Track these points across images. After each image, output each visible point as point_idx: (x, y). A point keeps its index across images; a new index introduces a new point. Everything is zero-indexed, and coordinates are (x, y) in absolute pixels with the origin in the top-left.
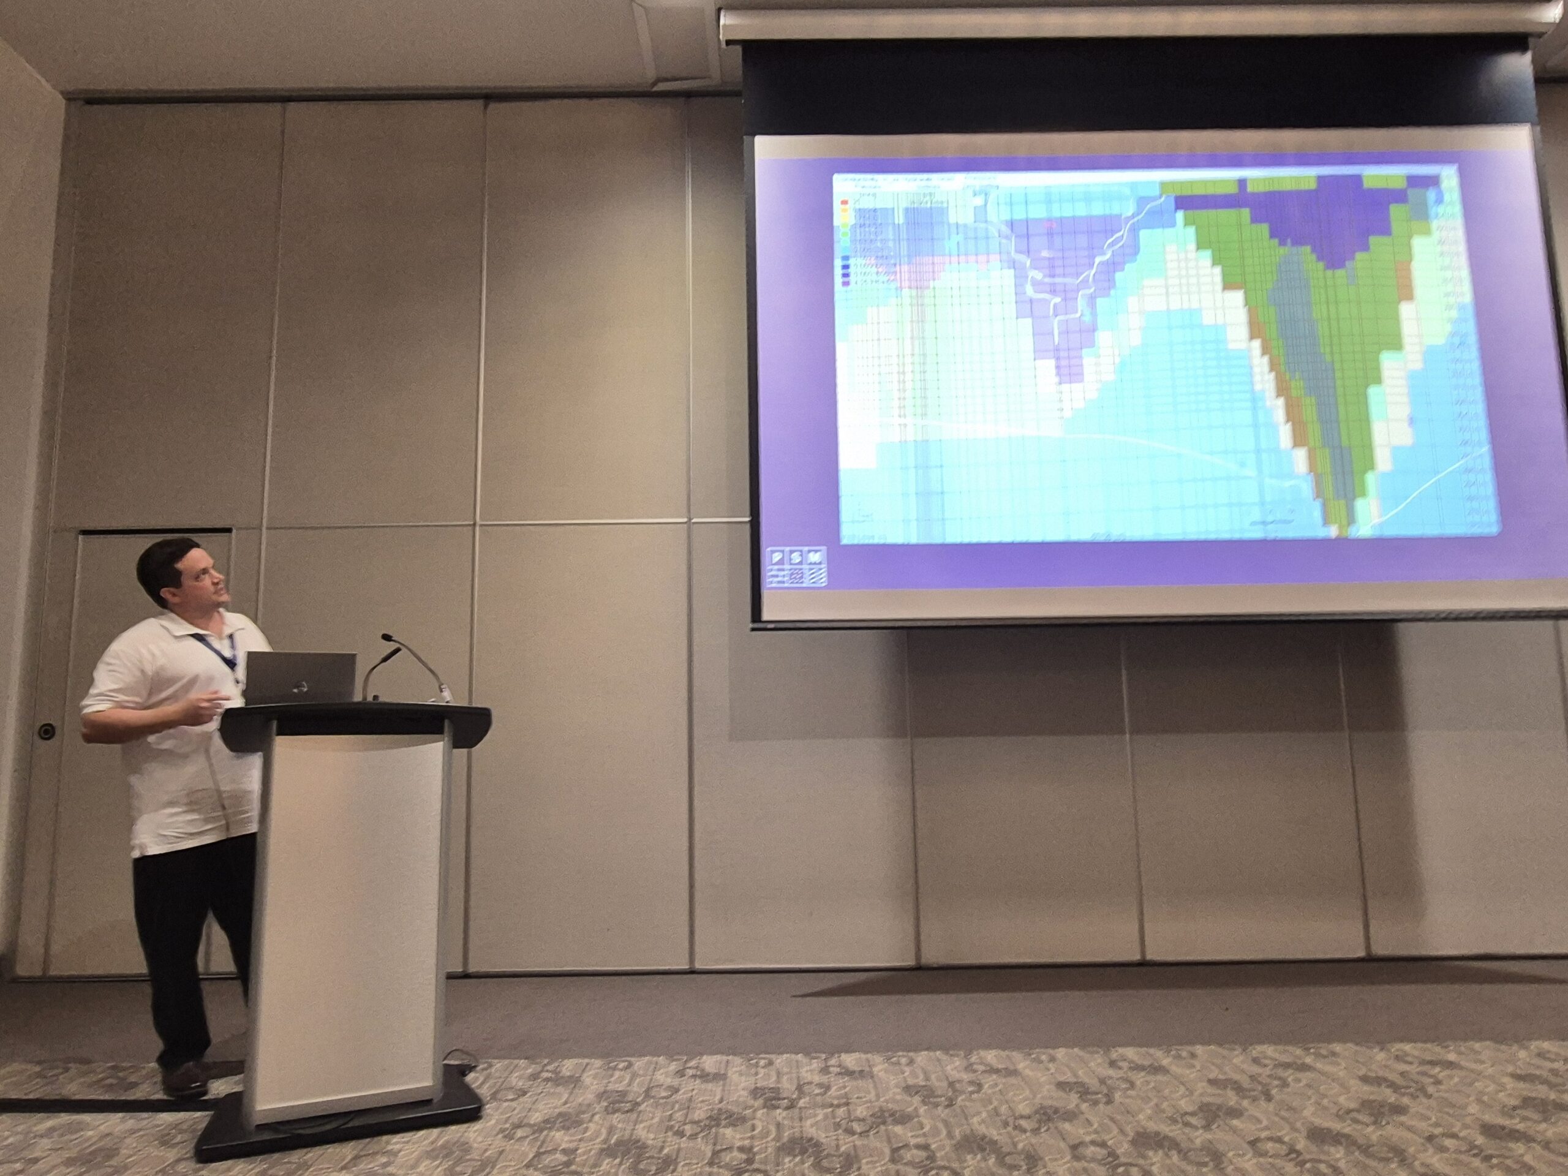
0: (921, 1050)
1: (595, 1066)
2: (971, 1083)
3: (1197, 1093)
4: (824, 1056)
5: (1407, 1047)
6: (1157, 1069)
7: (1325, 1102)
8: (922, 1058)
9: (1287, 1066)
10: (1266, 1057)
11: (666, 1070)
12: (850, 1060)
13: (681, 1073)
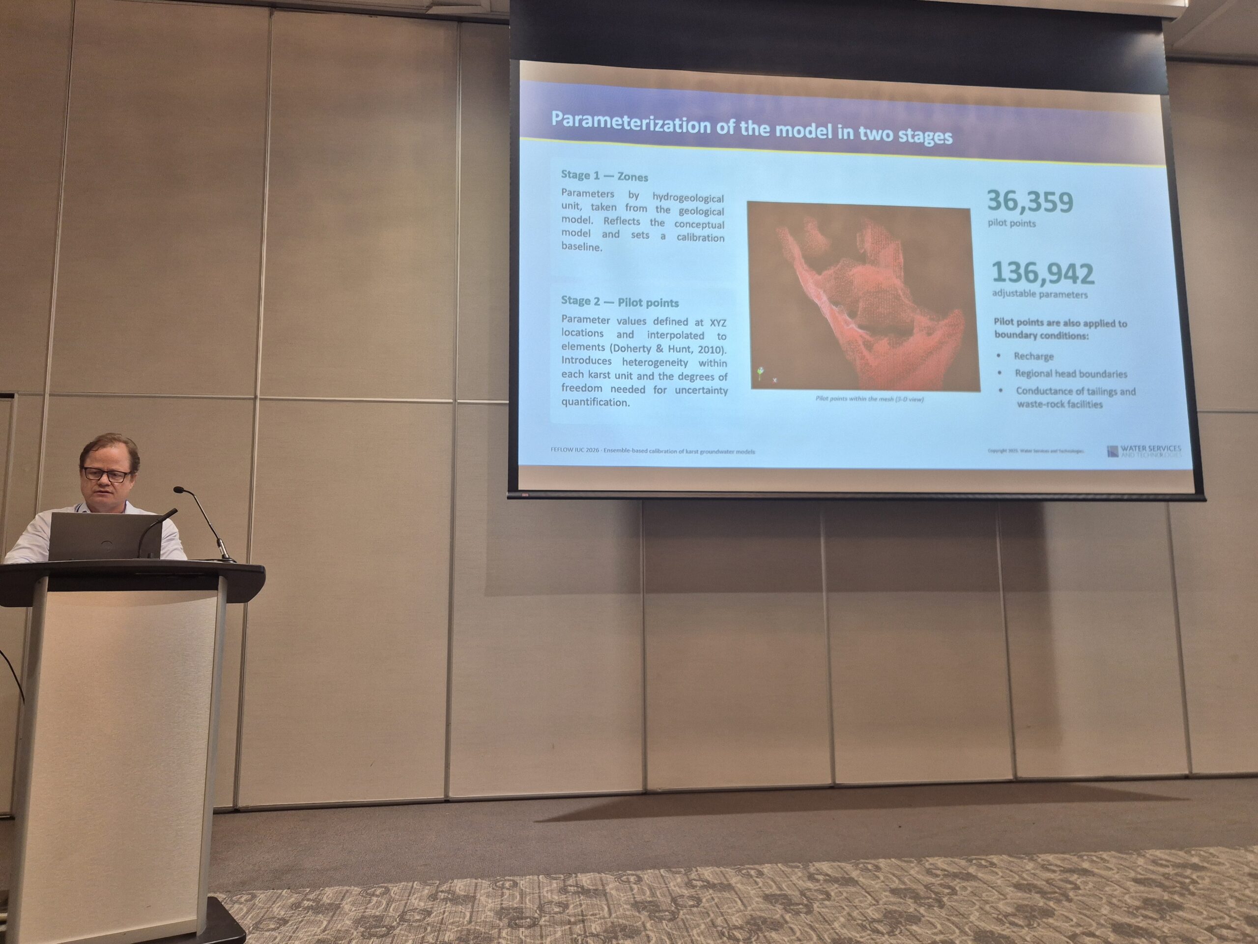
0: (647, 869)
1: (354, 892)
2: (691, 897)
3: (881, 902)
4: (562, 876)
5: (1050, 857)
6: (849, 881)
7: (987, 907)
8: (648, 876)
9: (955, 876)
10: (938, 869)
11: (419, 894)
12: (586, 880)
13: (433, 897)
